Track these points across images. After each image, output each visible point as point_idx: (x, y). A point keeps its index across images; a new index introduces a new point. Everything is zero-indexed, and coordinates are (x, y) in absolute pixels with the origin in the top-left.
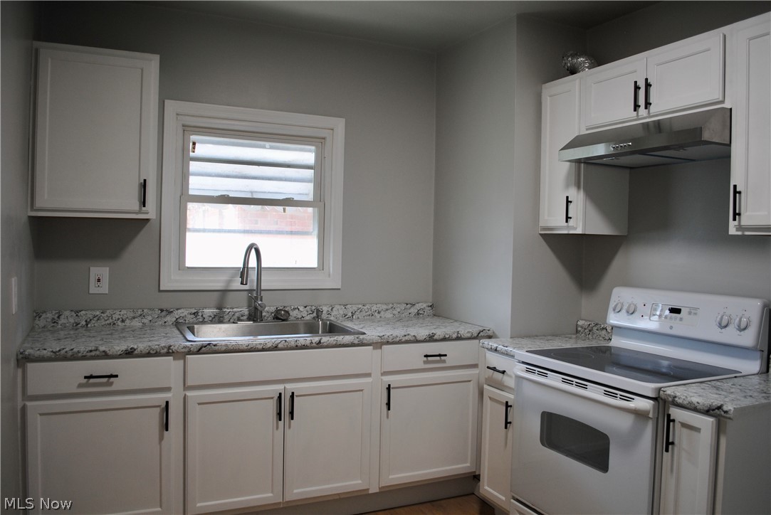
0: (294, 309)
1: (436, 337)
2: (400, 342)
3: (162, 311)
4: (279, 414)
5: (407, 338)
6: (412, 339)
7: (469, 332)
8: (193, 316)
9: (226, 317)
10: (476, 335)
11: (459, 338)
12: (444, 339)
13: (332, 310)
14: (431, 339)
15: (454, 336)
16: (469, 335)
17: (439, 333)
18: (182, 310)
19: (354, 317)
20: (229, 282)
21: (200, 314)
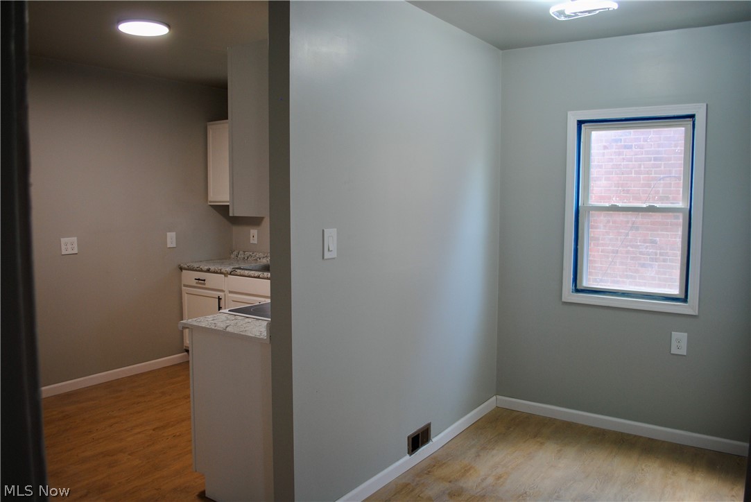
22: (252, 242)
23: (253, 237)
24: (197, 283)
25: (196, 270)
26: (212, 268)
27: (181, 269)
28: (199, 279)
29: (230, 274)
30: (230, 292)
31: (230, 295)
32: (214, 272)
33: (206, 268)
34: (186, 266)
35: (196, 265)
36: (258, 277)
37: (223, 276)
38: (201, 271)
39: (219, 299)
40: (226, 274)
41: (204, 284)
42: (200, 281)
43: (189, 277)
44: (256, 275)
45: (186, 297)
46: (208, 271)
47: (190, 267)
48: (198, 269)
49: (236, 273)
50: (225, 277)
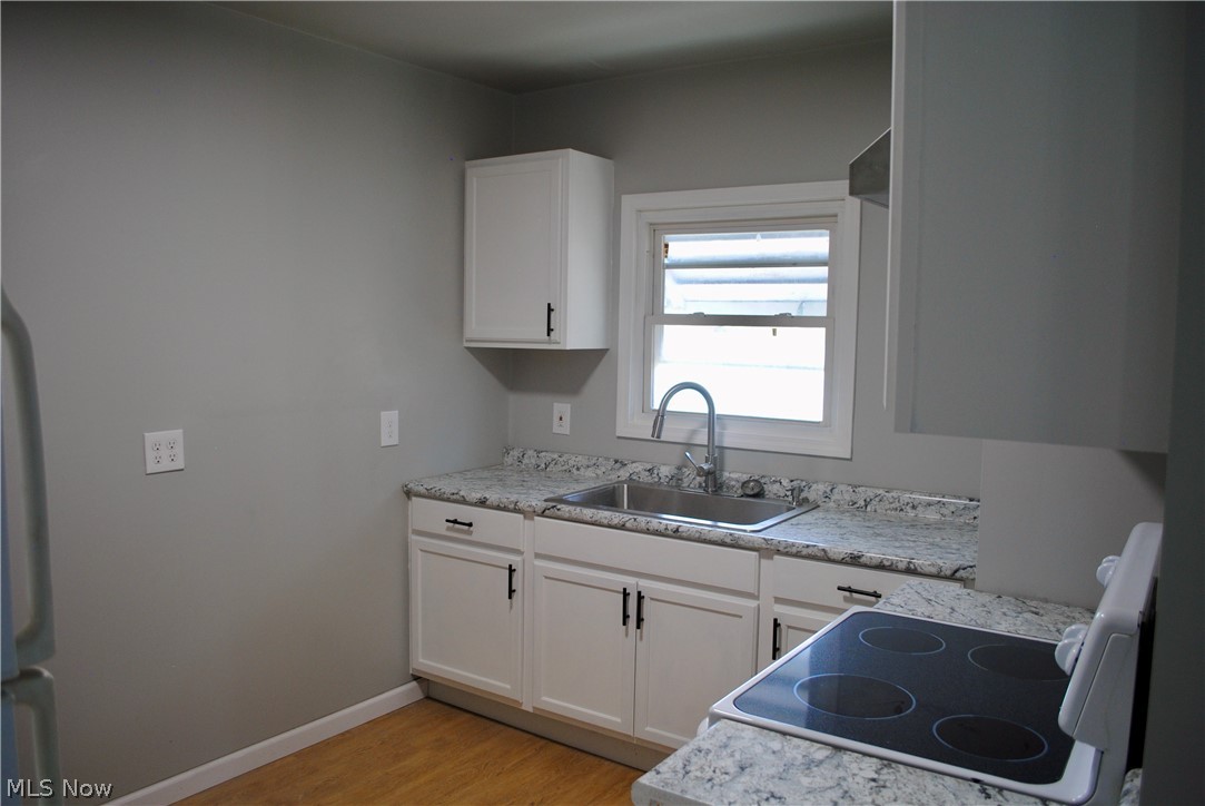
0: (775, 482)
1: (863, 560)
2: (798, 555)
3: (616, 462)
4: (626, 617)
5: (810, 551)
6: (820, 554)
7: (933, 565)
8: (647, 473)
9: (685, 480)
10: (949, 573)
11: (911, 571)
12: (880, 567)
13: (831, 491)
14: (854, 560)
15: (902, 566)
16: (934, 570)
17: (872, 553)
18: (637, 464)
19: (869, 509)
20: (694, 432)
21: (655, 472)
22: (556, 429)
23: (561, 419)
24: (448, 529)
25: (448, 500)
26: (494, 497)
27: (409, 494)
28: (455, 522)
29: (542, 514)
30: (538, 556)
31: (539, 563)
32: (498, 508)
33: (475, 496)
34: (422, 490)
35: (447, 487)
36: (622, 527)
37: (522, 516)
38: (464, 501)
39: (511, 570)
40: (529, 514)
41: (470, 533)
42: (457, 526)
43: (429, 514)
44: (615, 521)
45: (418, 561)
46: (482, 503)
47: (433, 491)
48: (455, 497)
49: (559, 513)
50: (526, 521)
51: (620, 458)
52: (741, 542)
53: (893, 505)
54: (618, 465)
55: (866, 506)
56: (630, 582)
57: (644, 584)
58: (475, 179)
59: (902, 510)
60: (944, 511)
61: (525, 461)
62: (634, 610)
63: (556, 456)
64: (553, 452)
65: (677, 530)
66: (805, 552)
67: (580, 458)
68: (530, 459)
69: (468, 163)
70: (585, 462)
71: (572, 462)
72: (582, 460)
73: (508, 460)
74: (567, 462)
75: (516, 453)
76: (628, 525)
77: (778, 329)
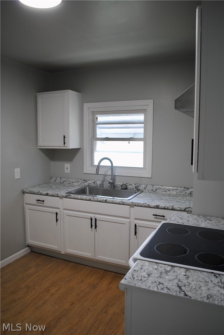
1: (159, 207)
2: (141, 206)
4: (92, 226)
5: (145, 205)
6: (148, 206)
7: (179, 207)
8: (93, 183)
9: (104, 185)
10: (183, 209)
11: (173, 209)
12: (164, 209)
13: (146, 187)
14: (157, 207)
15: (171, 208)
16: (179, 209)
17: (162, 205)
18: (90, 181)
21: (96, 183)
22: (66, 171)
23: (67, 168)
24: (37, 202)
25: (36, 194)
26: (50, 192)
27: (24, 192)
28: (39, 200)
29: (66, 197)
30: (64, 209)
31: (65, 211)
32: (52, 196)
33: (45, 193)
34: (28, 191)
35: (36, 190)
37: (59, 198)
38: (41, 194)
39: (57, 214)
40: (62, 197)
41: (44, 203)
42: (39, 201)
43: (30, 199)
44: (88, 199)
45: (28, 212)
46: (47, 195)
47: (32, 191)
48: (38, 193)
49: (71, 197)
50: (60, 199)
51: (85, 179)
52: (125, 203)
53: (163, 190)
54: (85, 181)
55: (156, 191)
56: (92, 216)
57: (97, 216)
58: (40, 98)
59: (166, 191)
60: (177, 191)
61: (57, 181)
62: (94, 223)
63: (66, 179)
64: (65, 178)
65: (106, 201)
66: (143, 205)
67: (73, 180)
68: (58, 180)
69: (37, 94)
70: (75, 181)
71: (71, 181)
72: (74, 180)
73: (52, 181)
74: (69, 181)
75: (54, 179)
76: (91, 199)
77: (130, 142)
